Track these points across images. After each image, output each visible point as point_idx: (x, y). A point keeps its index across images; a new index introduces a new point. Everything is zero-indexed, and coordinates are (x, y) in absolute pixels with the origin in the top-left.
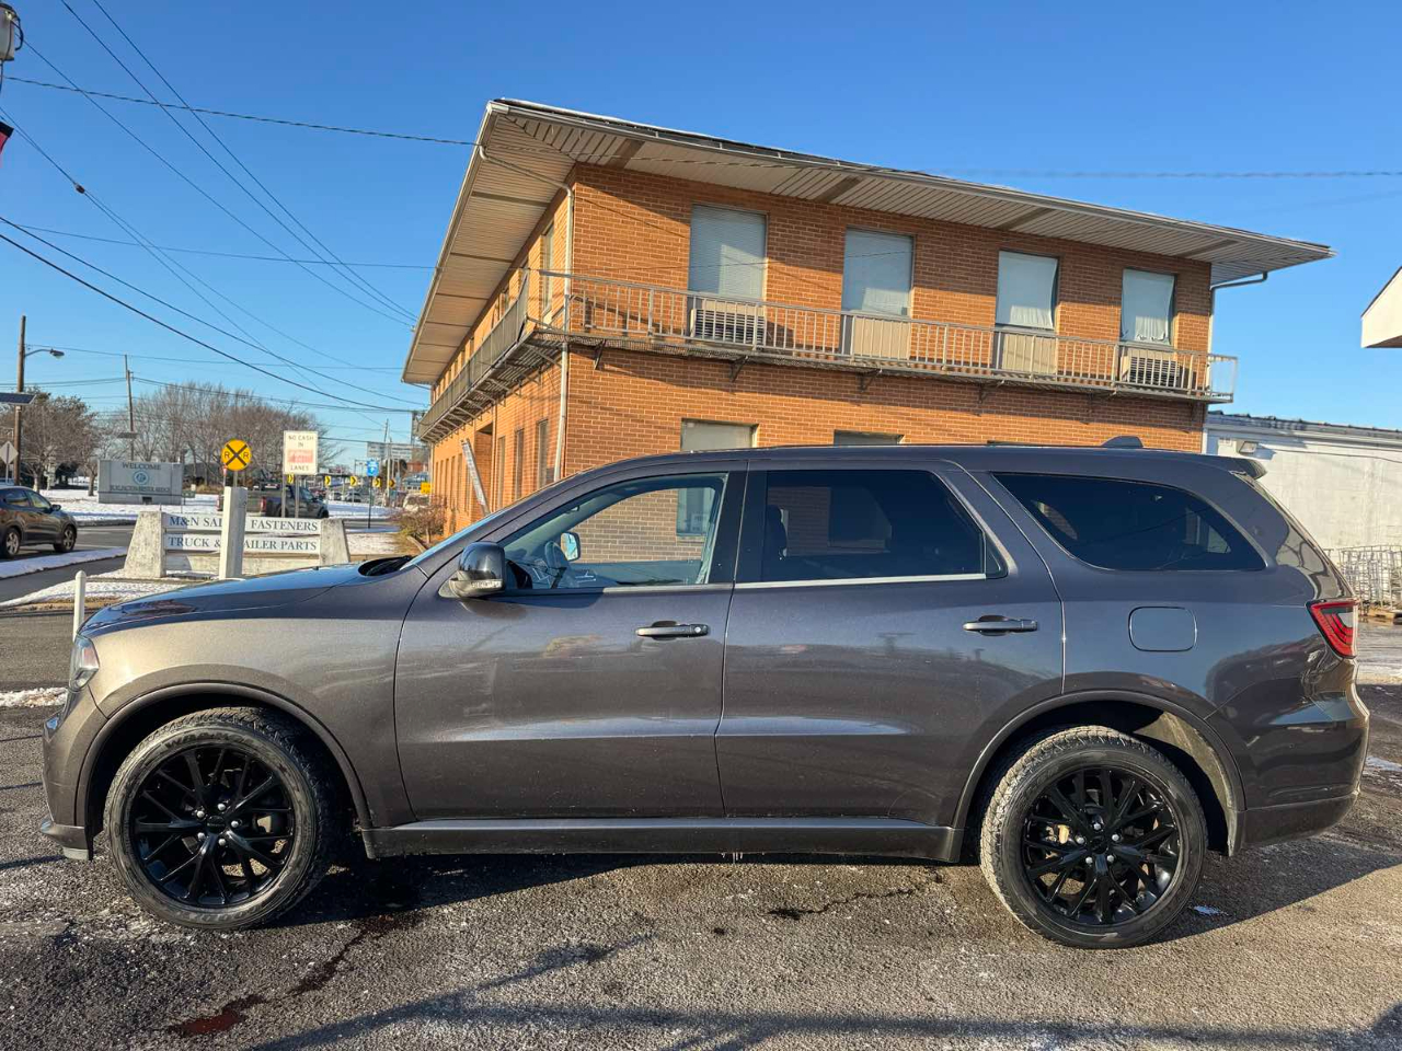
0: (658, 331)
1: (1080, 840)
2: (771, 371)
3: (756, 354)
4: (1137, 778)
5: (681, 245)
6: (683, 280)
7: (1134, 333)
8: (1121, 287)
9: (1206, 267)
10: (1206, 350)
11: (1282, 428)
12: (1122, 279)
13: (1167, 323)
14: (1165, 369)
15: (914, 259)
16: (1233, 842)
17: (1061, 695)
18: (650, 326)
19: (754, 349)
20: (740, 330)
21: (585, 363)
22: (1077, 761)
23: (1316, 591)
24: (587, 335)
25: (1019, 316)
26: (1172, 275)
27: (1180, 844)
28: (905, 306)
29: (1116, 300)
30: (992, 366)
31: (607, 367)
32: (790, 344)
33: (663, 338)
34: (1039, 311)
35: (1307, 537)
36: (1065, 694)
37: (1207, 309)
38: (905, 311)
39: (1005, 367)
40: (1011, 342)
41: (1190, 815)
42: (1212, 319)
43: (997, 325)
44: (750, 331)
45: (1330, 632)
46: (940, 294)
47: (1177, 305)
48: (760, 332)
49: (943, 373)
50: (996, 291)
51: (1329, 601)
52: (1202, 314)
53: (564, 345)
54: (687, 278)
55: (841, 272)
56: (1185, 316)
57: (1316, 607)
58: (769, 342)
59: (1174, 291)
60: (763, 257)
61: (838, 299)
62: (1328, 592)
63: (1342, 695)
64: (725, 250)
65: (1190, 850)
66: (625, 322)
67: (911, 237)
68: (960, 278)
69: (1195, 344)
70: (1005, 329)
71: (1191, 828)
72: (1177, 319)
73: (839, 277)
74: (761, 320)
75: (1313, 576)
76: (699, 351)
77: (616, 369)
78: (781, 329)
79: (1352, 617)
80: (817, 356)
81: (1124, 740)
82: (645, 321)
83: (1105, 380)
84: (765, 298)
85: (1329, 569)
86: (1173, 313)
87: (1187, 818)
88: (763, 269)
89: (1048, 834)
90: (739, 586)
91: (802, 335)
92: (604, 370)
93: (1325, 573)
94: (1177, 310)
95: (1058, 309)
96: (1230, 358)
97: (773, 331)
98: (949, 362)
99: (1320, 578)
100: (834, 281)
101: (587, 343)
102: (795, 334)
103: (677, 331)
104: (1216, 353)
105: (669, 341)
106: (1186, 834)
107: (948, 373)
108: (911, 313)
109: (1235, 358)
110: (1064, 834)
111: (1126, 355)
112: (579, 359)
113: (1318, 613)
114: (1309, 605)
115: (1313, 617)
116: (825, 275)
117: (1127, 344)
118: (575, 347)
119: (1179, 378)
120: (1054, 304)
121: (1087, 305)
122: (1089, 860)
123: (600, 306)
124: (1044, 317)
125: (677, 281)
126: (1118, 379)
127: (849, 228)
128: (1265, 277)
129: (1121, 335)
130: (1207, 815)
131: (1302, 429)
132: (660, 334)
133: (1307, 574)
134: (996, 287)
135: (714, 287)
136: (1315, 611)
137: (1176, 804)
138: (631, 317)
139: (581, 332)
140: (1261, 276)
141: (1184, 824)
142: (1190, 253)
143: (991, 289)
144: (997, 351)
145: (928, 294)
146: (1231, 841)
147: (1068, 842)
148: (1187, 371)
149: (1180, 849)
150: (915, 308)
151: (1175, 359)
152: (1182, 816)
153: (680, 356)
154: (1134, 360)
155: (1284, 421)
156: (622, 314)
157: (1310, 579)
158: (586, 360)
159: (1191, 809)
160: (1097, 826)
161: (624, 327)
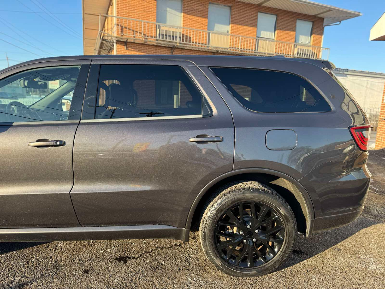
0: (145, 36)
1: (241, 233)
2: (185, 51)
3: (179, 45)
4: (267, 206)
5: (153, 7)
6: (155, 19)
7: (299, 41)
8: (296, 25)
9: (322, 19)
10: (321, 46)
11: (341, 71)
12: (296, 22)
13: (309, 38)
14: (308, 52)
15: (231, 15)
16: (309, 231)
17: (232, 170)
18: (142, 35)
19: (178, 43)
20: (173, 37)
21: (122, 47)
22: (239, 199)
23: (353, 121)
24: (122, 37)
25: (264, 34)
26: (311, 22)
27: (285, 234)
28: (228, 30)
29: (294, 30)
30: (255, 50)
31: (129, 49)
32: (190, 42)
33: (147, 39)
34: (270, 33)
35: (352, 98)
36: (234, 170)
37: (321, 33)
38: (228, 32)
39: (259, 51)
40: (261, 43)
41: (290, 221)
42: (323, 36)
43: (257, 37)
44: (176, 37)
45: (358, 140)
46: (239, 26)
47: (313, 32)
48: (180, 37)
49: (239, 52)
50: (257, 26)
51: (358, 126)
52: (320, 35)
53: (115, 41)
54: (156, 18)
55: (207, 18)
56: (315, 35)
57: (352, 129)
58: (183, 41)
59: (312, 27)
60: (181, 12)
61: (206, 27)
62: (358, 122)
63: (361, 168)
64: (168, 9)
65: (289, 236)
66: (134, 33)
67: (230, 7)
68: (246, 21)
69: (317, 44)
70: (260, 38)
71: (290, 227)
72: (312, 36)
73: (206, 20)
74: (180, 33)
75: (352, 115)
76: (160, 43)
77: (133, 49)
78: (187, 36)
79: (368, 133)
80: (199, 46)
81: (261, 189)
82: (141, 33)
83: (289, 55)
84: (182, 26)
85: (360, 111)
86: (311, 34)
87: (289, 223)
88: (181, 17)
89: (228, 229)
90: (82, 121)
91: (194, 39)
92: (128, 50)
93: (357, 113)
94: (313, 33)
95: (276, 32)
96: (328, 49)
97: (184, 37)
98: (241, 49)
99: (355, 115)
100: (205, 21)
101: (122, 40)
102: (191, 38)
103: (152, 37)
104: (324, 47)
105: (149, 40)
106: (287, 230)
107: (241, 52)
108: (230, 32)
109: (329, 49)
110: (235, 230)
111: (296, 47)
112: (120, 46)
113: (354, 132)
114: (349, 128)
115: (351, 133)
116: (202, 19)
117: (297, 44)
118: (118, 42)
119: (312, 55)
120: (275, 31)
121: (285, 31)
122: (245, 241)
123: (126, 28)
124: (272, 35)
125: (153, 20)
126: (293, 55)
127: (210, 3)
128: (340, 23)
129: (295, 41)
130: (297, 221)
131: (347, 72)
132: (146, 37)
133: (349, 113)
134: (257, 24)
135: (165, 22)
136: (351, 130)
137: (284, 217)
138: (136, 32)
139: (120, 36)
140: (339, 23)
141: (287, 226)
142: (318, 15)
143: (255, 25)
144: (257, 45)
145: (235, 26)
146: (308, 231)
147: (236, 233)
148: (314, 53)
149: (285, 237)
150: (231, 31)
151: (311, 49)
152: (286, 222)
153: (153, 45)
154: (298, 49)
155: (342, 69)
156: (133, 31)
157: (351, 116)
158: (122, 46)
159: (290, 220)
160: (248, 227)
161: (134, 35)
